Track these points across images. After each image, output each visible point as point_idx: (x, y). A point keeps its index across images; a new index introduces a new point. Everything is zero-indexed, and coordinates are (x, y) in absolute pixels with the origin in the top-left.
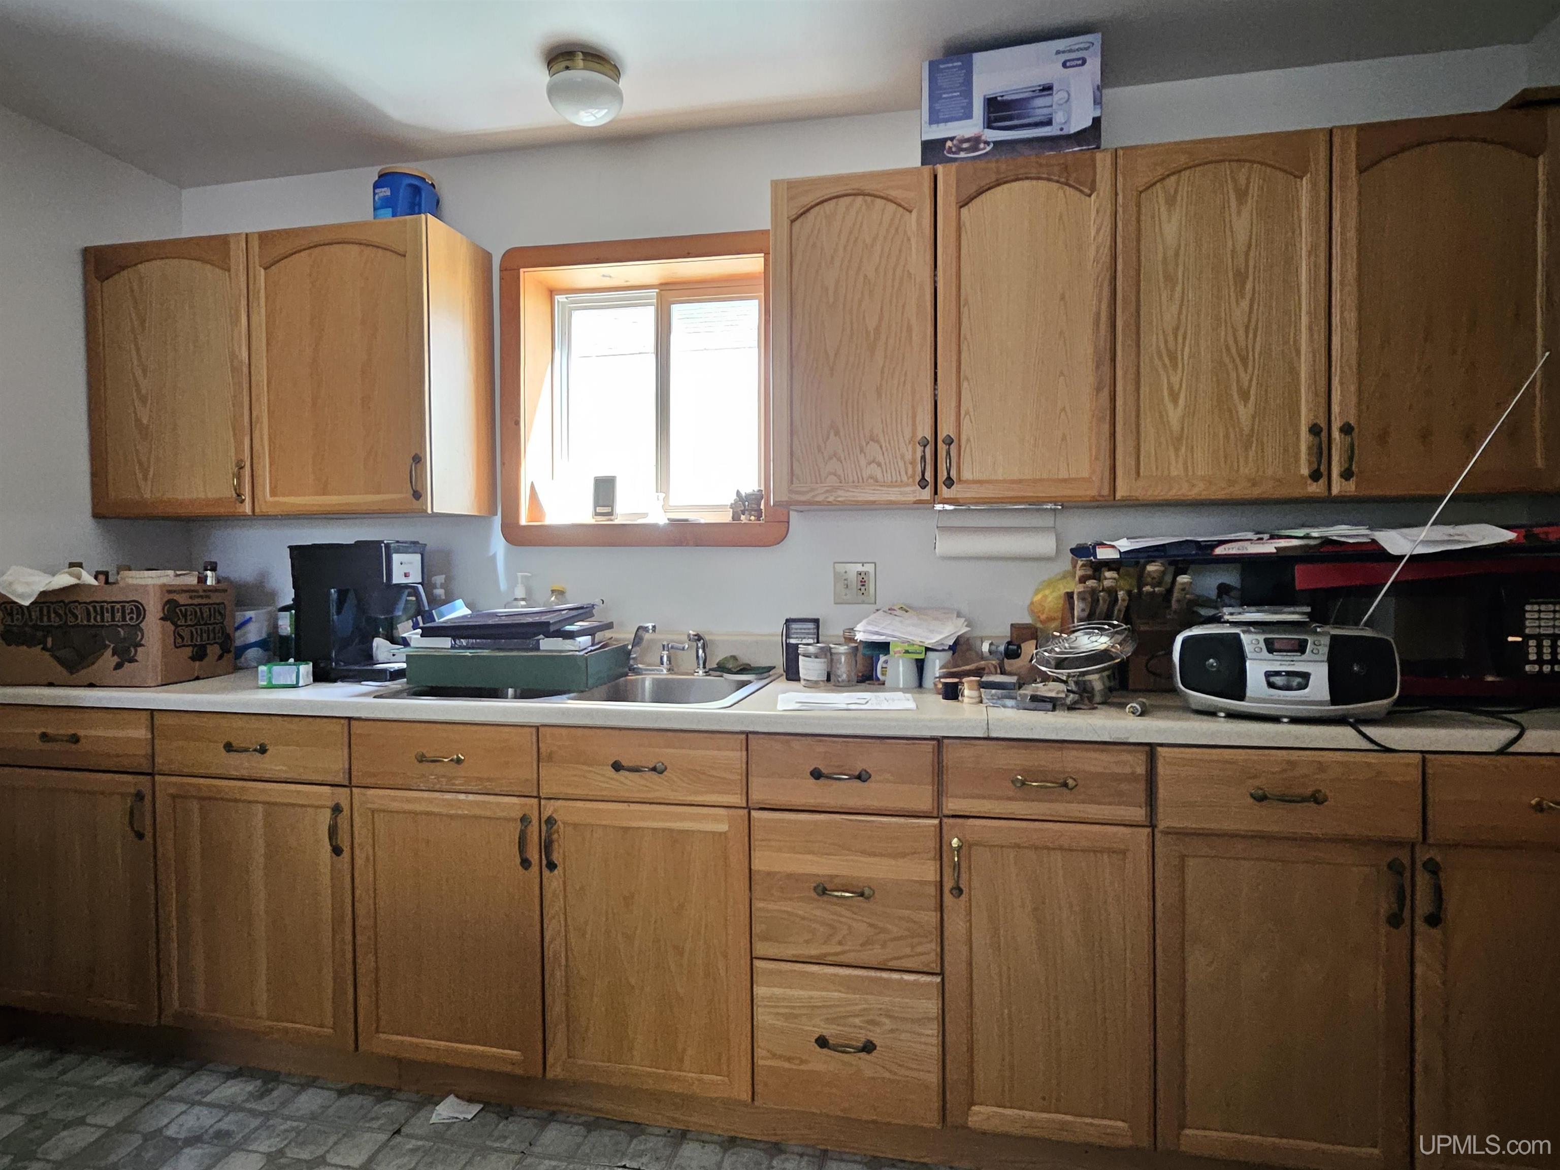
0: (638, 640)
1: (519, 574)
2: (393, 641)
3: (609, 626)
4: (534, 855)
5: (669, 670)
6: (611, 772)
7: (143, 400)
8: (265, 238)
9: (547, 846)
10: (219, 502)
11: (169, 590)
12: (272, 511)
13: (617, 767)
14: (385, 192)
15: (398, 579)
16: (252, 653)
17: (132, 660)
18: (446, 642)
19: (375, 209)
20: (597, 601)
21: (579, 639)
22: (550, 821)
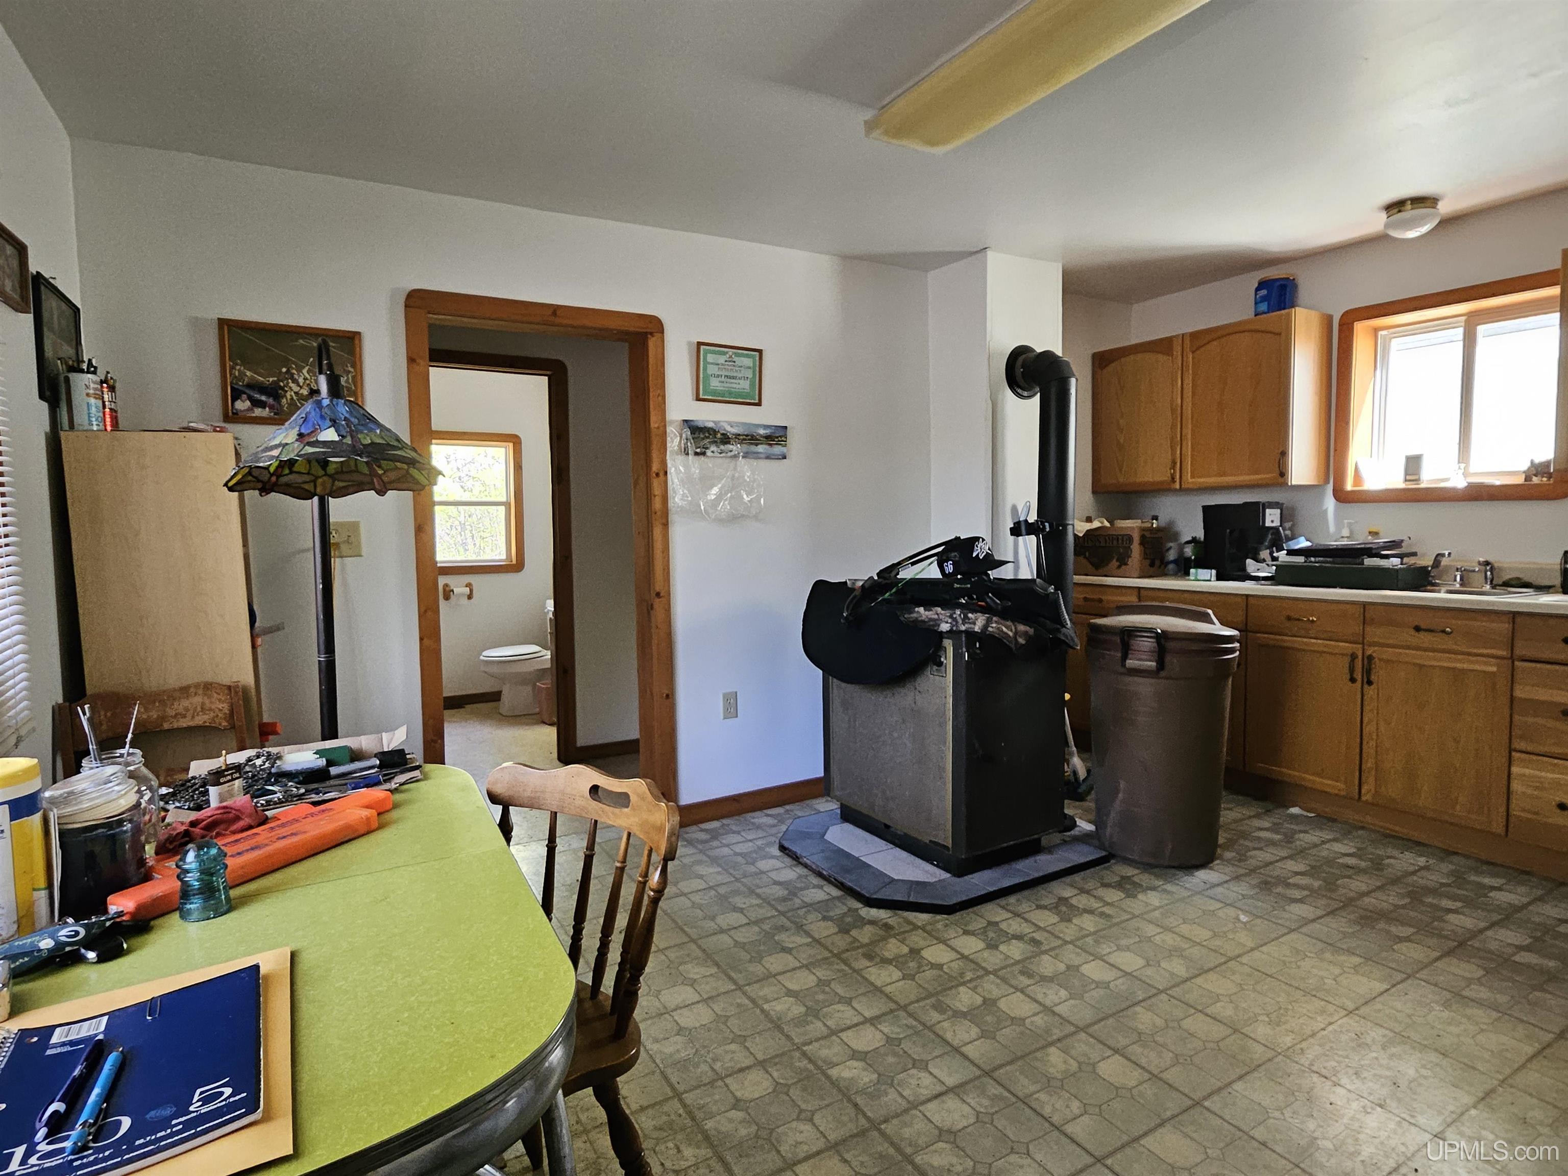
0: (1437, 562)
1: (1346, 521)
2: (1257, 561)
3: (1414, 554)
4: (1358, 675)
5: (1461, 585)
6: (1413, 632)
7: (1121, 430)
8: (1194, 335)
9: (1368, 671)
10: (1162, 483)
11: (1143, 530)
12: (1191, 486)
13: (1418, 629)
14: (1264, 292)
15: (1268, 524)
16: (1171, 566)
17: (1126, 564)
18: (1301, 559)
19: (1256, 303)
20: (1405, 538)
21: (1392, 559)
22: (1370, 658)
